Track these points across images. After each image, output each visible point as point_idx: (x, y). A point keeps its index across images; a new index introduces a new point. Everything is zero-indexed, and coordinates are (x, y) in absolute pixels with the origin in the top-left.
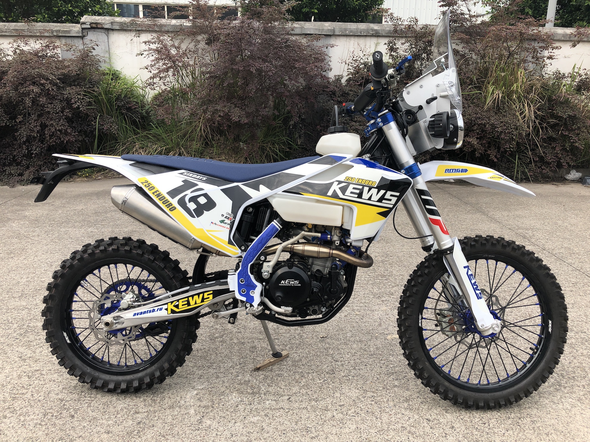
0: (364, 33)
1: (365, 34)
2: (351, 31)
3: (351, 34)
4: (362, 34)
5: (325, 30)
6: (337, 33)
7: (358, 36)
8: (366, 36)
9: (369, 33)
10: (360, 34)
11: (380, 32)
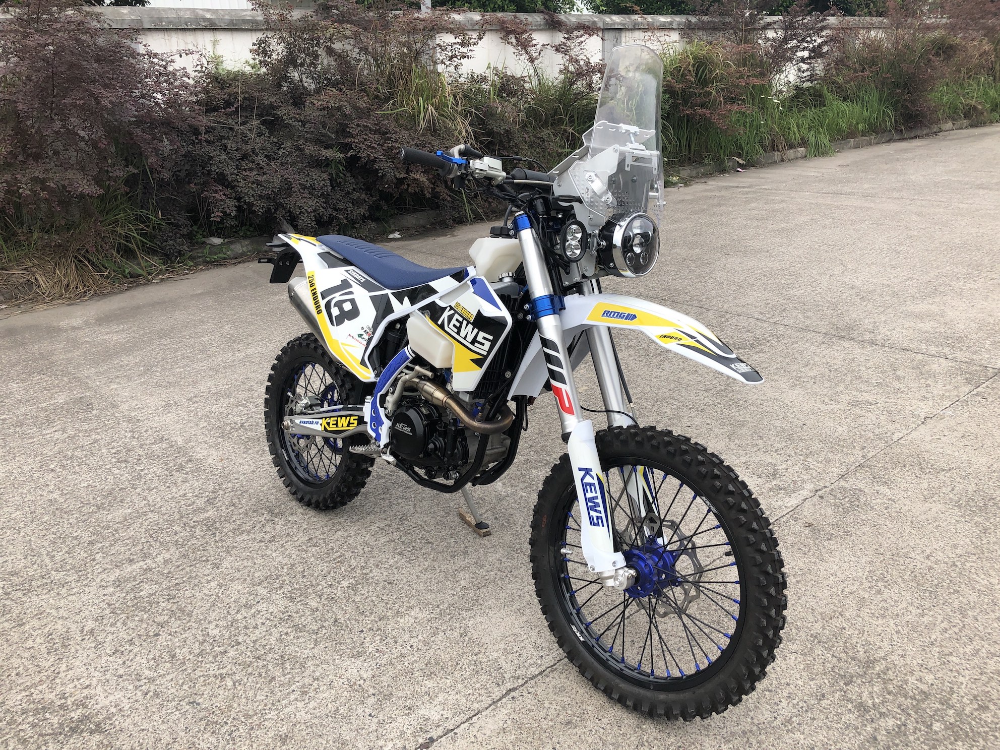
0: (191, 25)
1: (194, 27)
2: (170, 23)
3: (171, 27)
4: (189, 27)
5: (126, 22)
6: (147, 26)
7: (181, 30)
8: (195, 29)
9: (200, 25)
10: (186, 27)
11: (217, 22)
